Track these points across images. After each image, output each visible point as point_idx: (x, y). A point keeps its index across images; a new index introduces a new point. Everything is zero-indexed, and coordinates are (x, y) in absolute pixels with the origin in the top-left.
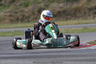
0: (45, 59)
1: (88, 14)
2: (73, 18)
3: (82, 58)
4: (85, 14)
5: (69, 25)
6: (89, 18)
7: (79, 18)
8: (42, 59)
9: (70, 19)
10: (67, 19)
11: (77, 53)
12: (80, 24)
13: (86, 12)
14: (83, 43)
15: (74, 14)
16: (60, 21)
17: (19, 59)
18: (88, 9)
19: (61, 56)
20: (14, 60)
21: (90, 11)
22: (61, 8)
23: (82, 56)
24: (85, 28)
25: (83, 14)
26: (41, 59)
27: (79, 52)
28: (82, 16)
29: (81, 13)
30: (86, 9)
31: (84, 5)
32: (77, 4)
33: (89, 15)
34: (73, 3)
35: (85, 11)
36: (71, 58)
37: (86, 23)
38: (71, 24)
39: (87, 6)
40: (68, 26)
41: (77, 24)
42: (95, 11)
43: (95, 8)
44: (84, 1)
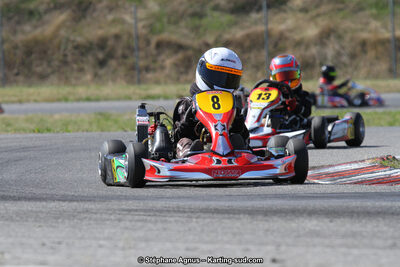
1: (75, 66)
2: (21, 78)
5: (28, 101)
12: (66, 100)
13: (69, 58)
15: (23, 63)
18: (76, 47)
21: (82, 54)
24: (103, 115)
25: (56, 63)
28: (53, 73)
29: (49, 63)
30: (70, 46)
31: (63, 32)
32: (36, 27)
33: (81, 70)
34: (19, 23)
35: (65, 56)
37: (88, 99)
38: (36, 101)
39: (72, 38)
40: (25, 106)
41: (59, 100)
42: (101, 55)
43: (102, 44)
44: (61, 17)
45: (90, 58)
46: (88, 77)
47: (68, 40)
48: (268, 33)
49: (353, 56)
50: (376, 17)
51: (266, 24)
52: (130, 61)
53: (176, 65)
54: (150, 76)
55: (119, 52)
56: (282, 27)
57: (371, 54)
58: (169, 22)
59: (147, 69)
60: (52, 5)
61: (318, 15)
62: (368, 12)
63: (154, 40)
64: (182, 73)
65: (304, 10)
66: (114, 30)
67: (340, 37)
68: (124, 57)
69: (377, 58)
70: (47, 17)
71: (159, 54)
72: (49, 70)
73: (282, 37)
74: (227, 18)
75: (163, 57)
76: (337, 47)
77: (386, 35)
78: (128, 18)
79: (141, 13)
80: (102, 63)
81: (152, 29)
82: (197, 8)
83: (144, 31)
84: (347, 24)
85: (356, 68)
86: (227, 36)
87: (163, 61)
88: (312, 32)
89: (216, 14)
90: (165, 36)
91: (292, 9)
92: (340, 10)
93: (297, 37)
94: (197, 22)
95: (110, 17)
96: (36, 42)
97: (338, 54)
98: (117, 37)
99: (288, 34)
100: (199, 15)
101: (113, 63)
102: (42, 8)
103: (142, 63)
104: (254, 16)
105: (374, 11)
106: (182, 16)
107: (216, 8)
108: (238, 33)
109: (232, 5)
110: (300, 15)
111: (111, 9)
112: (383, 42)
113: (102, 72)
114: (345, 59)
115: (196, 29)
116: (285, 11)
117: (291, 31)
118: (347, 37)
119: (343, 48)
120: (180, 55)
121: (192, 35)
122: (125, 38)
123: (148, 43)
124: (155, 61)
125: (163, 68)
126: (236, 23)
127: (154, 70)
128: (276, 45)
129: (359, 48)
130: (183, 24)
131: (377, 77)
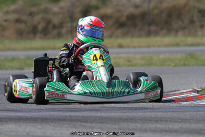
0: (93, 125)
1: (198, 24)
2: (164, 31)
3: (180, 125)
4: (192, 22)
5: (154, 46)
6: (200, 33)
7: (177, 31)
8: (86, 124)
9: (157, 33)
10: (149, 34)
11: (169, 113)
12: (178, 45)
13: (195, 19)
14: (185, 91)
15: (166, 22)
16: (133, 36)
17: (32, 124)
18: (200, 11)
19: (131, 120)
20: (20, 125)
21: (203, 16)
22: (137, 7)
23: (180, 122)
25: (186, 22)
26: (83, 124)
27: (173, 112)
28: (184, 28)
30: (196, 11)
33: (202, 26)
35: (192, 17)
36: (152, 126)
37: (192, 45)
38: (159, 46)
39: (197, 5)
40: (152, 49)
41: (173, 45)
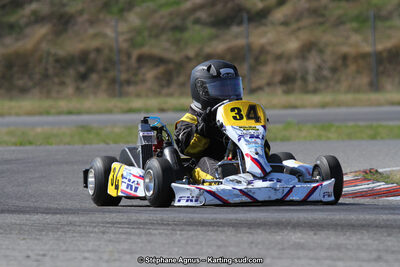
1: (56, 80)
5: (10, 114)
12: (48, 113)
15: (4, 77)
18: (57, 61)
21: (64, 68)
24: (85, 128)
25: (37, 76)
30: (51, 59)
32: (17, 40)
33: (62, 84)
35: (46, 69)
37: (70, 113)
38: (17, 115)
41: (40, 114)
42: (82, 69)
43: (84, 57)
44: (42, 31)
45: (72, 72)
46: (70, 90)
47: (49, 54)
48: (249, 47)
49: (334, 70)
50: (356, 31)
51: (247, 37)
52: (111, 74)
53: (157, 78)
54: (131, 89)
55: (101, 66)
56: (263, 41)
57: (352, 68)
58: (150, 36)
59: (128, 82)
60: (32, 18)
61: (299, 29)
62: (349, 26)
63: (135, 53)
64: (162, 86)
65: (285, 23)
66: (96, 43)
67: (321, 51)
68: (106, 70)
69: (358, 72)
70: (28, 31)
71: (139, 68)
72: (30, 84)
73: (263, 50)
74: (208, 31)
75: (143, 70)
76: (318, 61)
77: (367, 48)
78: (109, 32)
79: (123, 27)
80: (84, 77)
81: (133, 43)
82: (177, 22)
83: (125, 46)
84: (328, 37)
85: (338, 81)
86: (208, 50)
87: (144, 74)
88: (293, 45)
89: (197, 27)
90: (146, 50)
91: (273, 24)
92: (321, 24)
93: (278, 50)
94: (178, 35)
95: (91, 31)
96: (17, 55)
97: (320, 68)
98: (98, 50)
99: (269, 48)
100: (181, 29)
101: (94, 77)
102: (23, 21)
103: (124, 76)
104: (235, 29)
105: (355, 25)
106: (163, 30)
107: (197, 21)
108: (219, 47)
109: (212, 19)
110: (282, 29)
111: (92, 23)
112: (364, 56)
113: (84, 85)
114: (326, 73)
115: (177, 43)
116: (265, 25)
117: (272, 44)
118: (328, 51)
119: (324, 61)
120: (161, 69)
121: (174, 48)
122: (106, 52)
123: (129, 56)
124: (135, 75)
125: (144, 81)
126: (216, 37)
127: (135, 83)
128: (256, 59)
129: (340, 62)
130: (164, 37)
131: (358, 90)
